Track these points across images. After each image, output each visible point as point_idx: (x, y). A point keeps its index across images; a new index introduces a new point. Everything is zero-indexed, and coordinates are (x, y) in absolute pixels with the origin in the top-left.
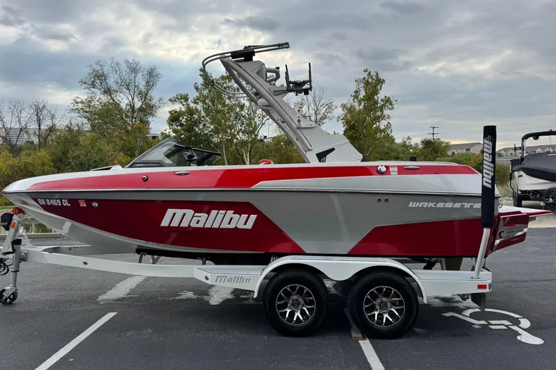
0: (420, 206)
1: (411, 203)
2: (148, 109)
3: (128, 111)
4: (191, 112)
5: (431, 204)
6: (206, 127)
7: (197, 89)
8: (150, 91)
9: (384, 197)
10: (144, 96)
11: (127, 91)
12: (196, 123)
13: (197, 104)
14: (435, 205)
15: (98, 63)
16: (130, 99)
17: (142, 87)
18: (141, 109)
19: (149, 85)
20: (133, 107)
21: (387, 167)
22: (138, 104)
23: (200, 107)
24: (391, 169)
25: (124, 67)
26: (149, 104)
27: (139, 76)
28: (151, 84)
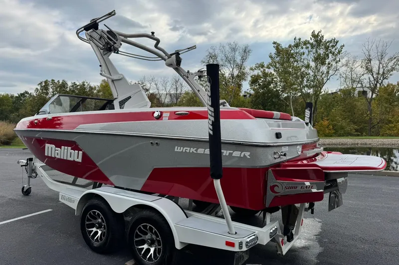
0: (184, 151)
1: (176, 147)
2: (241, 76)
3: (230, 78)
4: (265, 75)
5: (193, 150)
6: (278, 85)
7: (271, 57)
8: (244, 63)
9: (156, 141)
10: (240, 67)
11: (229, 65)
12: (270, 83)
13: (269, 68)
14: (196, 150)
15: (212, 47)
16: (231, 70)
17: (238, 60)
18: (238, 76)
19: (243, 59)
20: (232, 75)
21: (162, 113)
22: (236, 73)
23: (272, 71)
24: (164, 115)
25: (227, 48)
26: (243, 72)
27: (237, 53)
28: (245, 58)
